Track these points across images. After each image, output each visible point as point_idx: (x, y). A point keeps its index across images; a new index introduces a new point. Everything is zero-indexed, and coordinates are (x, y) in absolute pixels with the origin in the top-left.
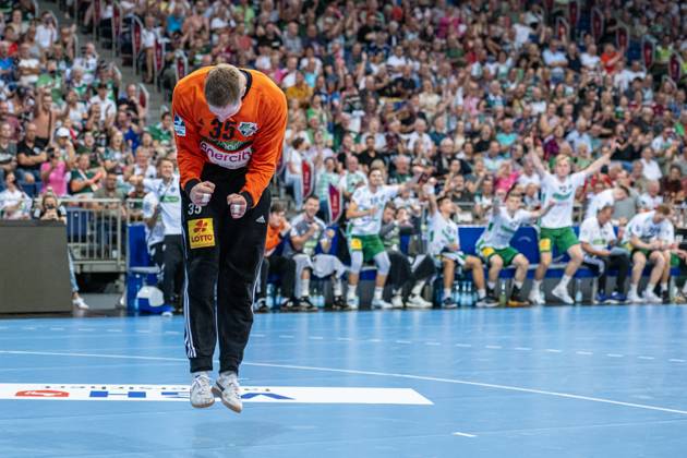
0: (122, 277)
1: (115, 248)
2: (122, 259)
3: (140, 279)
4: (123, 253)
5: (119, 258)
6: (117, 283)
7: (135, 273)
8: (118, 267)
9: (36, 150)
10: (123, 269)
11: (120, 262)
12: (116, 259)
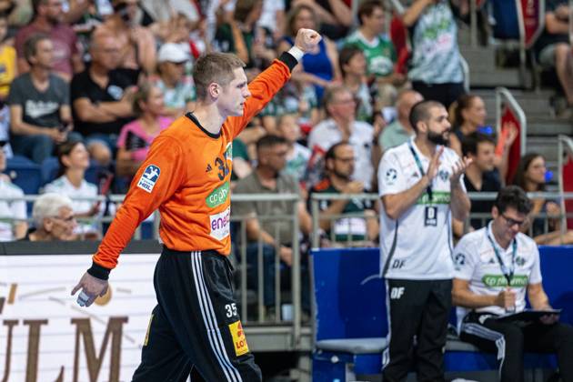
0: (305, 363)
1: (287, 300)
2: (303, 324)
3: (341, 365)
4: (306, 309)
5: (297, 321)
6: (294, 374)
7: (329, 352)
8: (294, 341)
9: (115, 91)
10: (305, 345)
11: (298, 330)
12: (290, 324)
